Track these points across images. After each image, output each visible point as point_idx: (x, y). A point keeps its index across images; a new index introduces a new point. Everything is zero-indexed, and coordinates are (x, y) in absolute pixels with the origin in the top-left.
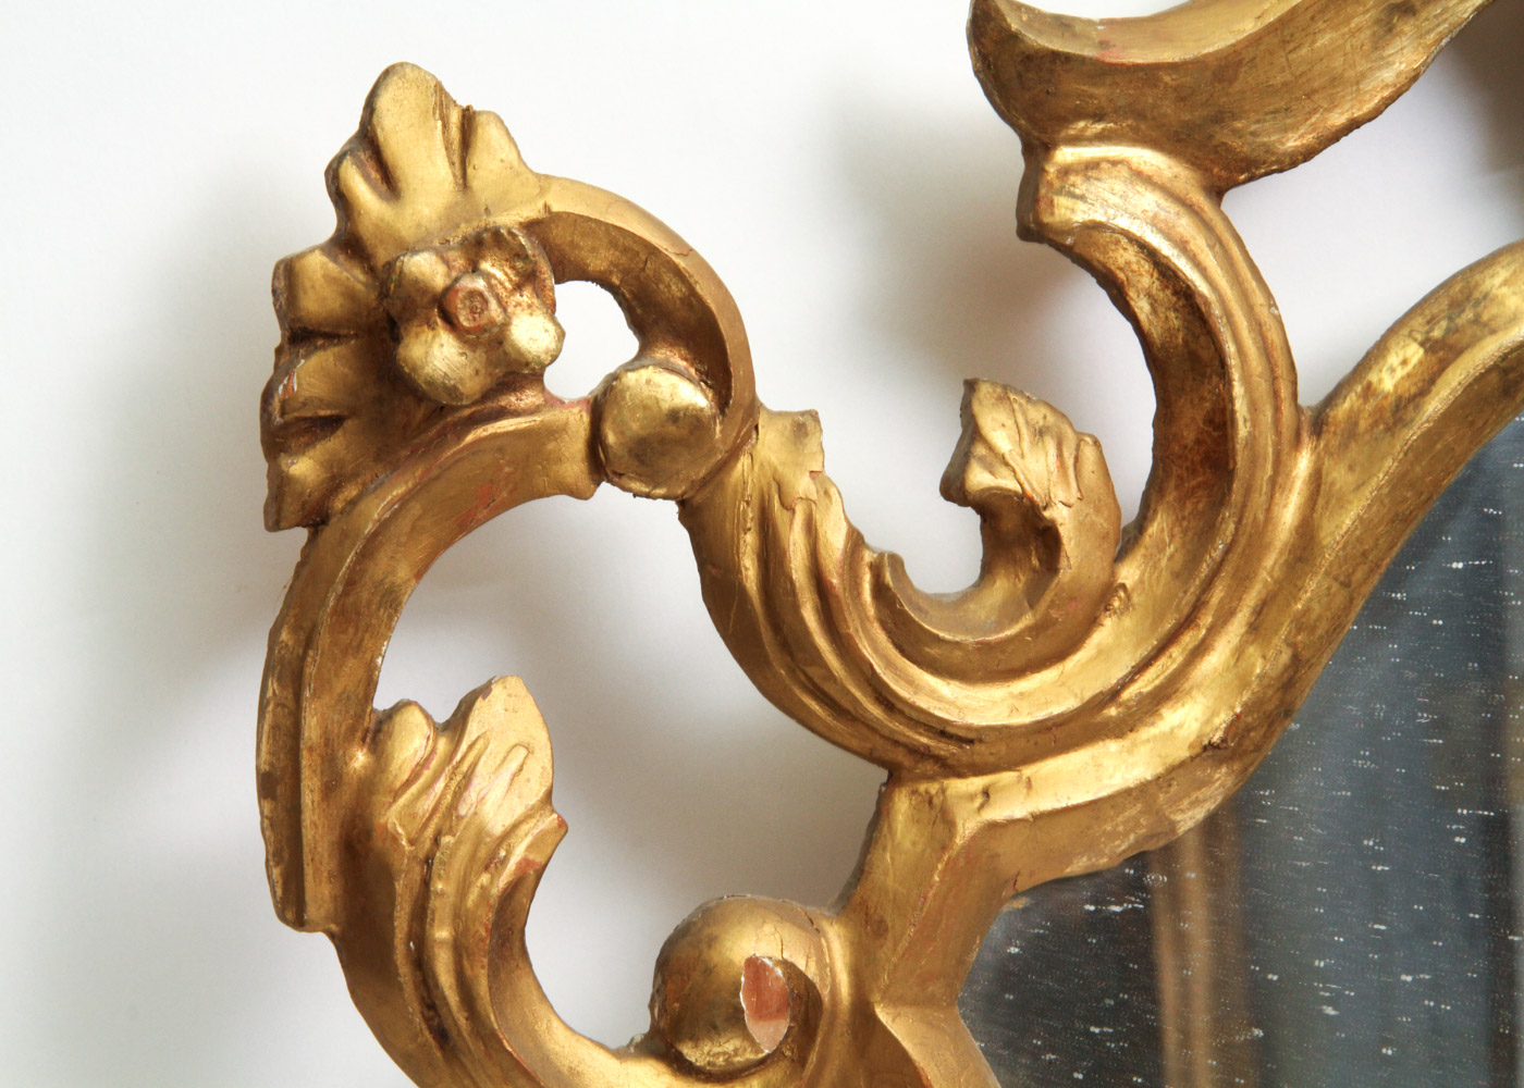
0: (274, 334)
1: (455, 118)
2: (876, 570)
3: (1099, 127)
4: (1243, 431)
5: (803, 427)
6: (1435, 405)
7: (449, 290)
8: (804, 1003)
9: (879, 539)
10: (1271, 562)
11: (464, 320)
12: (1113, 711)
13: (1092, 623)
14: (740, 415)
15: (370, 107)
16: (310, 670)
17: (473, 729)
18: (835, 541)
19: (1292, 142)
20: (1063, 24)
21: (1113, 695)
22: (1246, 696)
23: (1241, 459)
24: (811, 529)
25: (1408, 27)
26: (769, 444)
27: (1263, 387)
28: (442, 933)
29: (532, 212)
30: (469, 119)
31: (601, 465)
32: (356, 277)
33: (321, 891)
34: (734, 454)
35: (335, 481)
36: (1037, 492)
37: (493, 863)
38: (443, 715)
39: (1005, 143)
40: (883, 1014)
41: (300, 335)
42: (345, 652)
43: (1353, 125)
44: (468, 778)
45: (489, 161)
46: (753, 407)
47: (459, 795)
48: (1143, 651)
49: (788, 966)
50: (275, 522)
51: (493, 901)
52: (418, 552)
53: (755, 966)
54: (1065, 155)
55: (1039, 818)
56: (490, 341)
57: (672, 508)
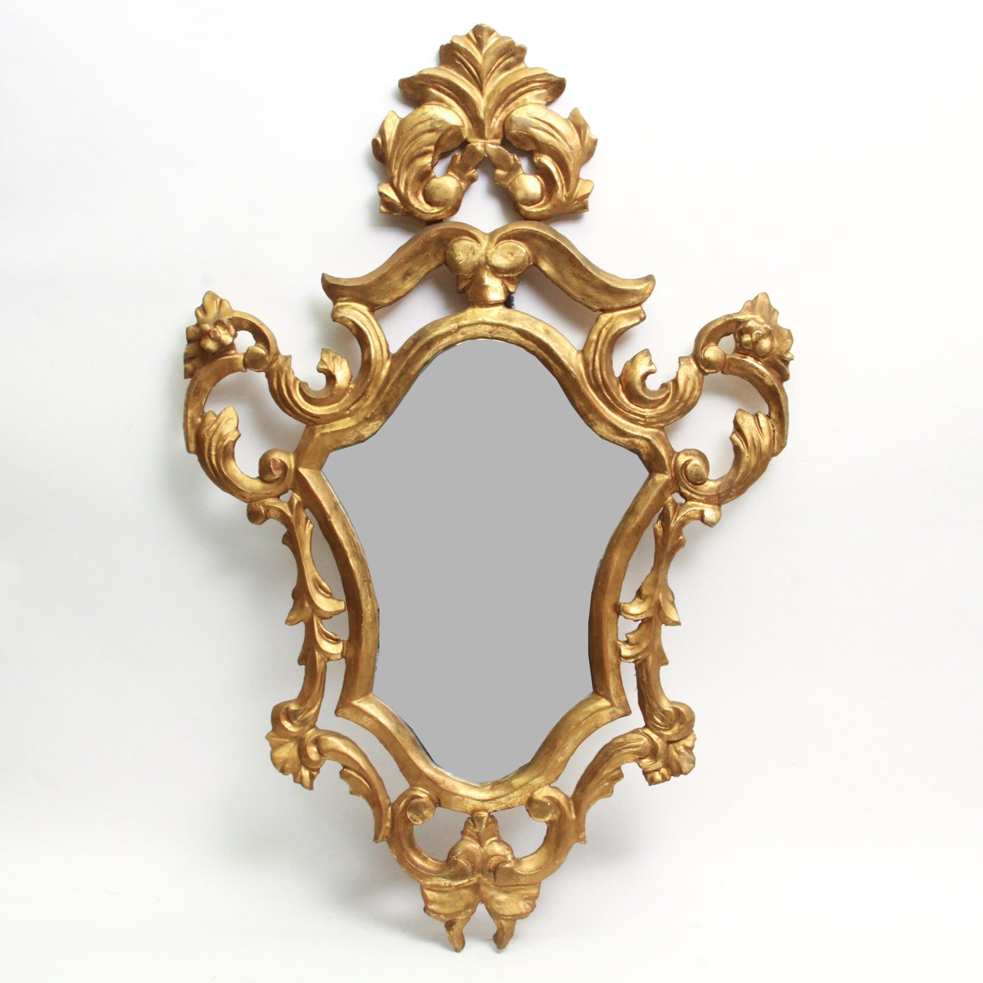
0: (186, 343)
1: (218, 300)
2: (300, 384)
3: (345, 299)
4: (373, 356)
5: (288, 358)
6: (413, 352)
7: (210, 330)
8: (284, 467)
9: (302, 379)
10: (380, 383)
11: (212, 336)
12: (348, 412)
13: (345, 395)
14: (272, 356)
15: (203, 299)
16: (189, 404)
17: (222, 416)
18: (292, 379)
19: (386, 301)
20: (338, 279)
21: (348, 409)
22: (375, 409)
23: (373, 362)
24: (286, 377)
25: (409, 278)
26: (281, 360)
27: (379, 348)
28: (213, 453)
29: (231, 317)
30: (221, 301)
31: (246, 366)
32: (197, 330)
33: (192, 446)
34: (272, 363)
35: (195, 369)
36: (331, 370)
37: (224, 441)
38: (217, 414)
39: (329, 302)
40: (301, 470)
41: (189, 341)
42: (197, 400)
43: (399, 299)
44: (219, 425)
45: (223, 309)
46: (278, 353)
47: (217, 427)
48: (354, 400)
49: (281, 461)
50: (186, 378)
51: (223, 447)
52: (212, 381)
53: (274, 460)
54: (339, 304)
55: (332, 432)
56: (218, 340)
57: (263, 374)
